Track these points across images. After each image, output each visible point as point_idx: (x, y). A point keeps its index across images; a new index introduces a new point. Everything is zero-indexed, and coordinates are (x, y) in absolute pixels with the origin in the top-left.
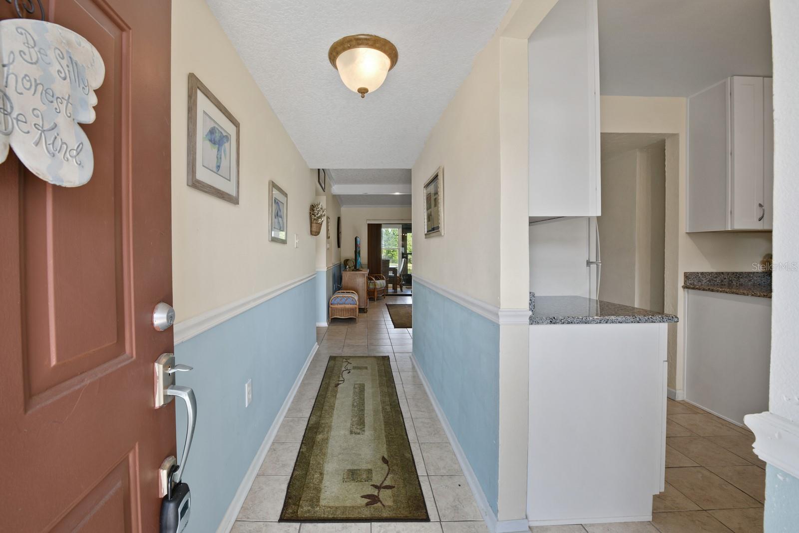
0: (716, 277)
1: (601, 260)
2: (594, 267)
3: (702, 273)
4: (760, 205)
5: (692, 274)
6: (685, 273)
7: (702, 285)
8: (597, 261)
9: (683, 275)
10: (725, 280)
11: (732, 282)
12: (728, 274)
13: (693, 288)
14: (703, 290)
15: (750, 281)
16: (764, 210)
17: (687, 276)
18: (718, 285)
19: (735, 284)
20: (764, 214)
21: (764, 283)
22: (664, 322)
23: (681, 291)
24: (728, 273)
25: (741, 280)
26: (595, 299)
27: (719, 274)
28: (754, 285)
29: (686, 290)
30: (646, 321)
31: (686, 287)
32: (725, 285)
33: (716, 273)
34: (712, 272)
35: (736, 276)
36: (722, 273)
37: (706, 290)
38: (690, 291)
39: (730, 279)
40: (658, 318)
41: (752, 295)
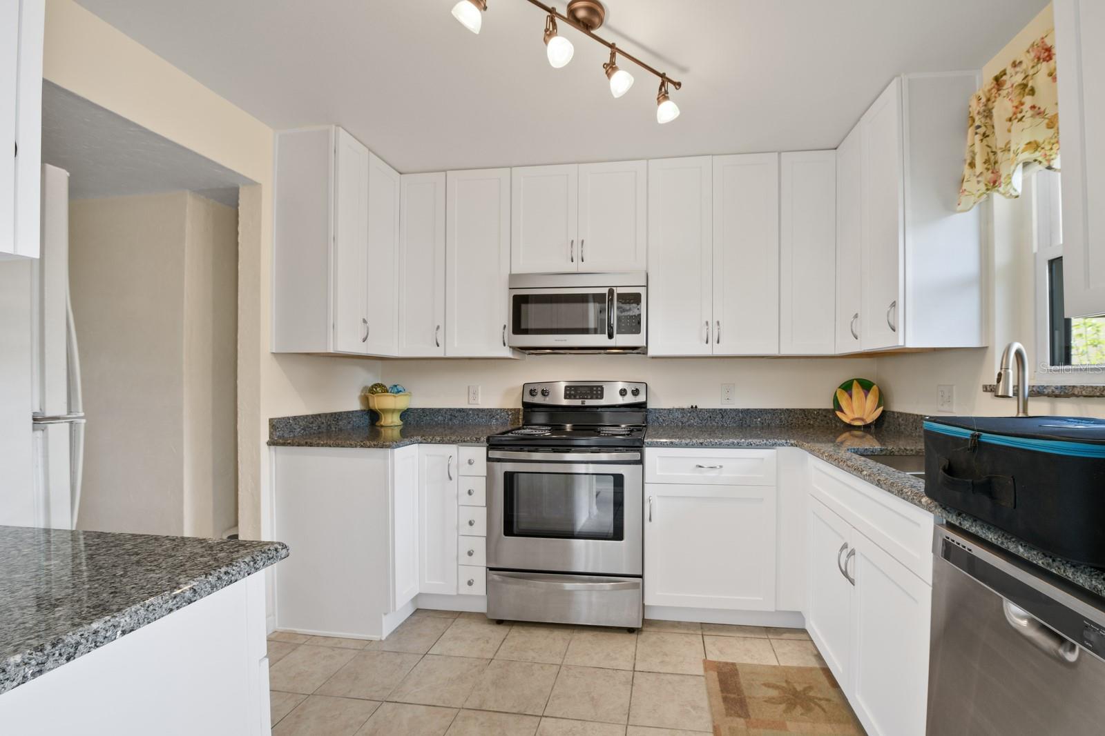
0: (312, 423)
1: (85, 410)
2: (59, 432)
3: (295, 418)
4: (365, 321)
5: (280, 420)
6: (271, 420)
7: (294, 436)
8: (70, 412)
9: (268, 423)
10: (323, 426)
11: (331, 428)
12: (326, 417)
13: (284, 444)
14: (298, 446)
15: (349, 423)
16: (368, 328)
17: (274, 424)
18: (314, 433)
19: (334, 429)
20: (368, 334)
21: (363, 424)
22: (257, 569)
23: (264, 449)
24: (326, 415)
25: (340, 423)
26: (69, 528)
27: (316, 417)
28: (353, 429)
29: (272, 447)
30: (214, 588)
31: (272, 443)
32: (322, 432)
33: (312, 415)
34: (307, 416)
35: (335, 418)
36: (319, 415)
37: (302, 445)
38: (279, 448)
39: (329, 423)
40: (243, 565)
41: (362, 446)
